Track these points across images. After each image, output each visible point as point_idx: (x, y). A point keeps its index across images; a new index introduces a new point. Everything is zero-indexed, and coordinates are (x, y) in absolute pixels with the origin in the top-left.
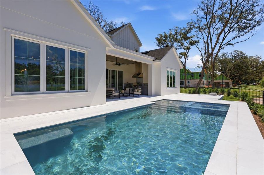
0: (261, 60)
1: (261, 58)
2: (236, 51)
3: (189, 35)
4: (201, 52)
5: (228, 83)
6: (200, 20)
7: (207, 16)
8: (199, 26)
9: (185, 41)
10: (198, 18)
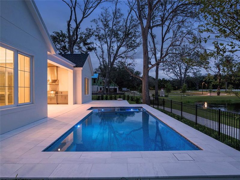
0: (135, 71)
1: (134, 70)
2: (120, 61)
3: (88, 41)
4: (99, 60)
5: (116, 89)
6: (99, 29)
7: (105, 29)
8: (99, 35)
9: (84, 46)
10: (97, 27)
